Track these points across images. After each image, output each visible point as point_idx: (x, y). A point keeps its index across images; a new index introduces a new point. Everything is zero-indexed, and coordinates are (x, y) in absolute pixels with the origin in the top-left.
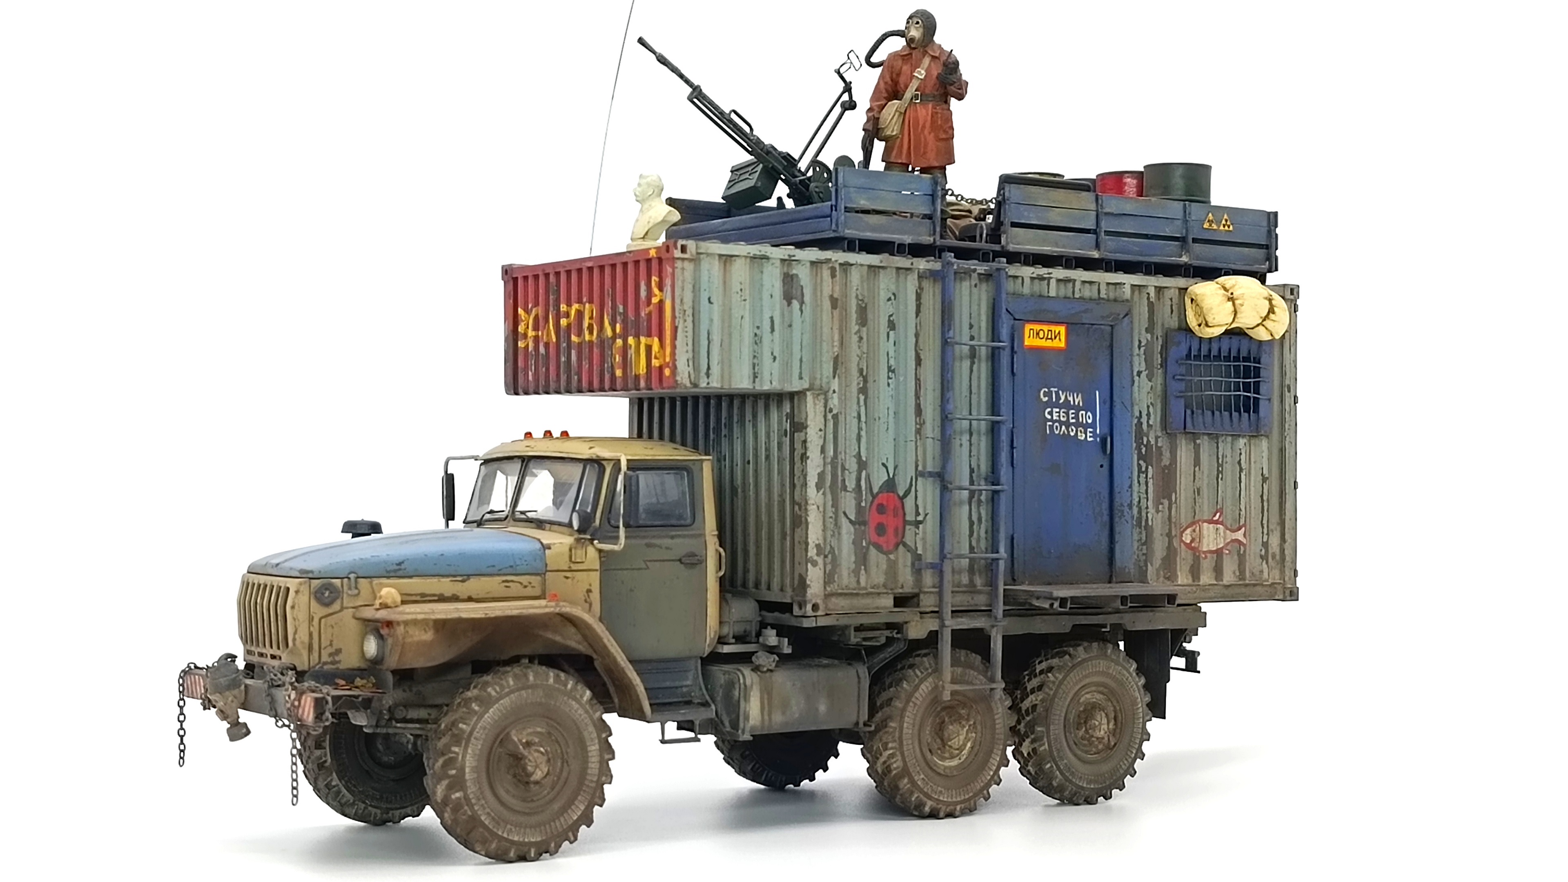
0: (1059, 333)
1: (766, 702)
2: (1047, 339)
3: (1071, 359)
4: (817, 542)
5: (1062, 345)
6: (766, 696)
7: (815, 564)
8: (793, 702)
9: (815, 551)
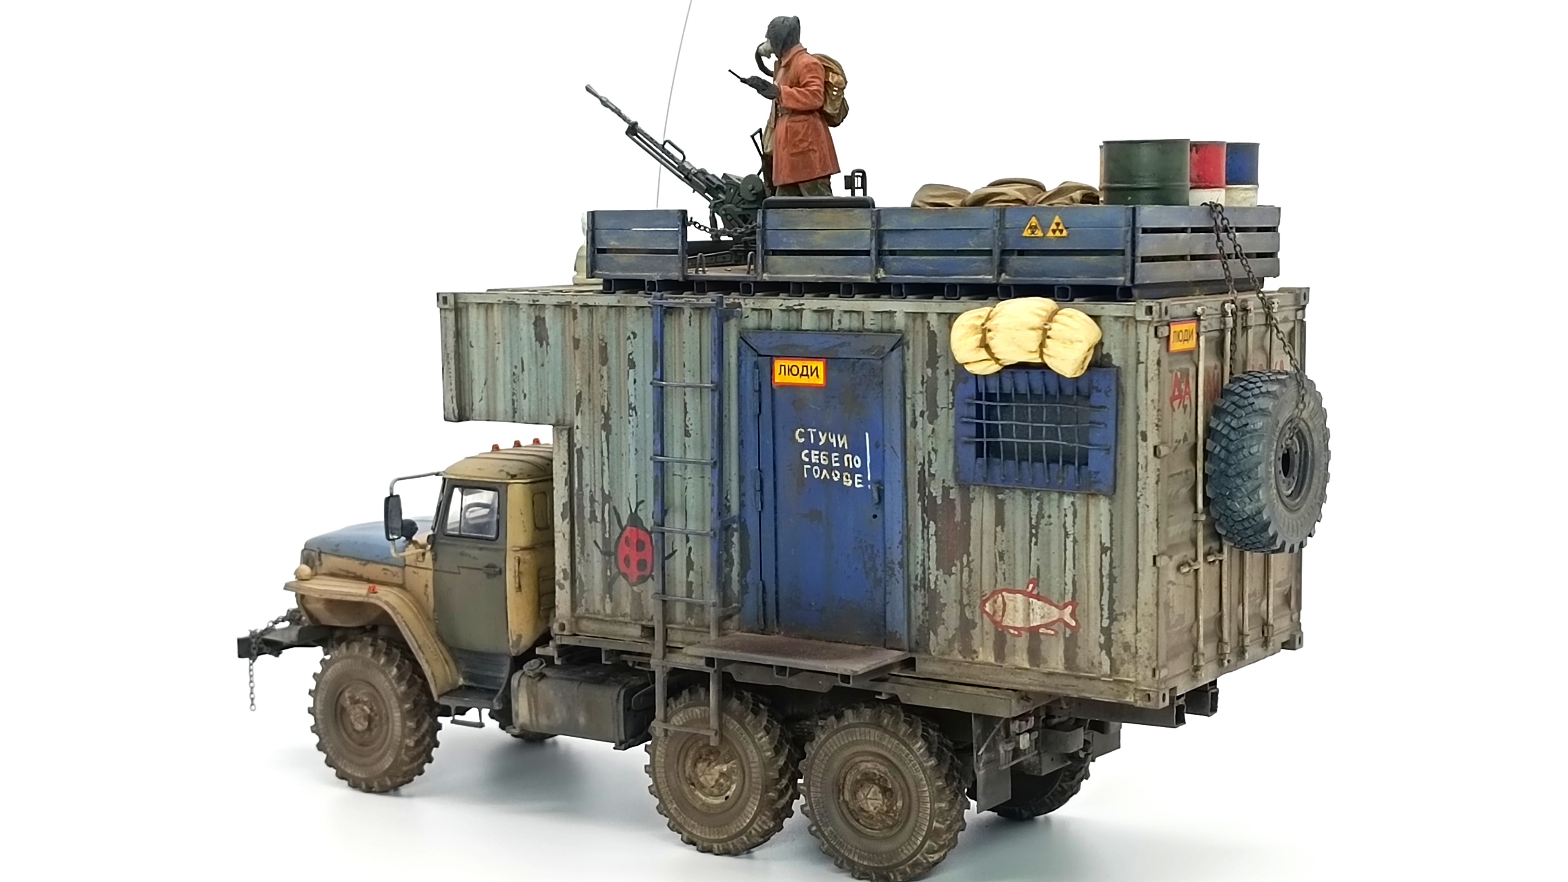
0: (817, 368)
1: (533, 705)
2: (802, 375)
3: (833, 397)
4: (563, 567)
5: (821, 381)
6: (532, 700)
7: (562, 587)
8: (556, 709)
9: (562, 575)
